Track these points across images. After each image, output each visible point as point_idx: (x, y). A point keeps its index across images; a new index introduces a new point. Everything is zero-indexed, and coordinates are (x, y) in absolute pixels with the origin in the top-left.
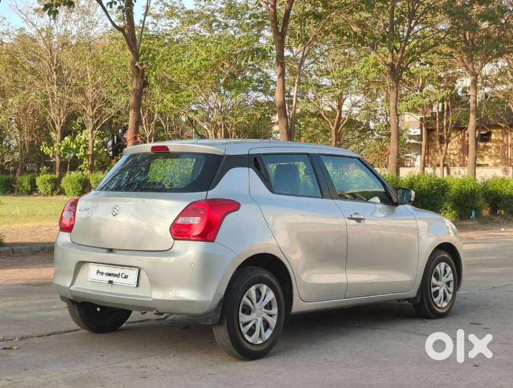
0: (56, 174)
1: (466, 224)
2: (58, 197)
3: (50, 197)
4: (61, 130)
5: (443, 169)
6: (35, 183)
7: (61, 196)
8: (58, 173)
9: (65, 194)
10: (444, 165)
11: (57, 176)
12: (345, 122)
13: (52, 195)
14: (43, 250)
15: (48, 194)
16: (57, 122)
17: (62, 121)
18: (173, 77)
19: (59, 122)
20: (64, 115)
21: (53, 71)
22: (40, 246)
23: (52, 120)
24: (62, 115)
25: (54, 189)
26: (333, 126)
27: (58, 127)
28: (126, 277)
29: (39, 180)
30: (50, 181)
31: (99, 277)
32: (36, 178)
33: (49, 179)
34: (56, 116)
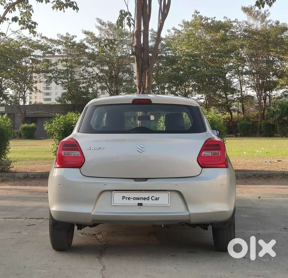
28: (157, 199)
31: (125, 201)
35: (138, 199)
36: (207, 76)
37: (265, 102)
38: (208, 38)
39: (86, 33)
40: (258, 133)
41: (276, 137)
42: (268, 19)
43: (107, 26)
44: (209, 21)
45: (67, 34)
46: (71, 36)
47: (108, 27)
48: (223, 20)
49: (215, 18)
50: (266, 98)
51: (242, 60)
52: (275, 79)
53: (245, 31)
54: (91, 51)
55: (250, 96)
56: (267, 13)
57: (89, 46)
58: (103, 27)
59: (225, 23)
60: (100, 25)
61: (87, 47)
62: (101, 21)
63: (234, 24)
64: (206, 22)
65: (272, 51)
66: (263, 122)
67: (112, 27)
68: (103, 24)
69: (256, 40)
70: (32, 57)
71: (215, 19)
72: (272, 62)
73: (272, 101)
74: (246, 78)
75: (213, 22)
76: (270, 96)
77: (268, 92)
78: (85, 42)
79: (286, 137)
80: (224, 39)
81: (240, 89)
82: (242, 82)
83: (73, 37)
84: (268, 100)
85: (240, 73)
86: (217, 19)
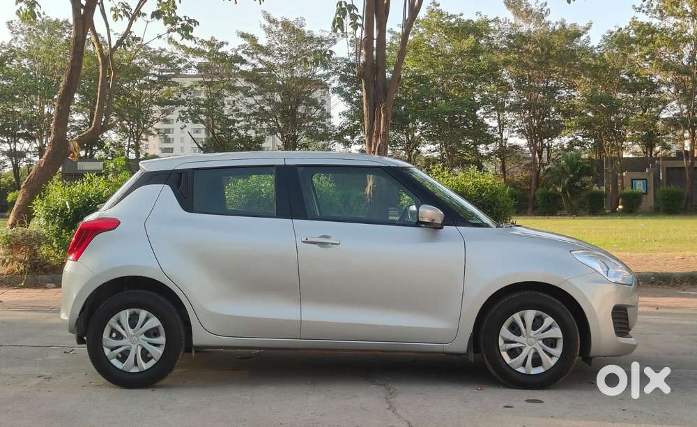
36: (447, 113)
37: (540, 157)
38: (448, 48)
39: (243, 36)
40: (530, 209)
41: (561, 215)
42: (547, 19)
43: (280, 24)
44: (453, 21)
45: (212, 38)
46: (219, 42)
47: (280, 28)
48: (475, 19)
49: (461, 15)
50: (542, 150)
51: (505, 87)
52: (559, 117)
53: (510, 36)
54: (250, 68)
55: (516, 147)
56: (545, 9)
57: (248, 59)
58: (274, 28)
59: (478, 23)
60: (267, 24)
61: (244, 62)
62: (269, 17)
63: (492, 25)
64: (447, 20)
65: (555, 71)
66: (540, 191)
67: (288, 27)
68: (272, 21)
69: (528, 51)
70: (150, 78)
71: (462, 18)
72: (554, 90)
73: (553, 155)
74: (509, 116)
75: (459, 21)
76: (549, 148)
77: (546, 141)
78: (240, 53)
79: (577, 216)
80: (475, 51)
81: (499, 136)
82: (502, 125)
83: (222, 43)
84: (545, 154)
85: (500, 108)
86: (465, 18)
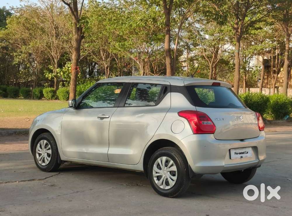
0: (54, 88)
1: (279, 122)
2: (55, 101)
3: (51, 101)
4: (58, 62)
5: (275, 89)
6: (43, 93)
7: (57, 100)
8: (55, 87)
9: (59, 99)
10: (275, 87)
11: (55, 89)
12: (218, 61)
13: (52, 99)
14: (15, 133)
15: (49, 98)
16: (55, 57)
17: (58, 58)
18: (120, 33)
19: (56, 58)
20: (59, 54)
21: (54, 29)
22: (14, 130)
23: (53, 56)
24: (58, 54)
25: (53, 96)
26: (210, 63)
27: (56, 61)
29: (44, 91)
30: (51, 91)
32: (43, 90)
33: (50, 90)
34: (55, 55)
35: (240, 153)
